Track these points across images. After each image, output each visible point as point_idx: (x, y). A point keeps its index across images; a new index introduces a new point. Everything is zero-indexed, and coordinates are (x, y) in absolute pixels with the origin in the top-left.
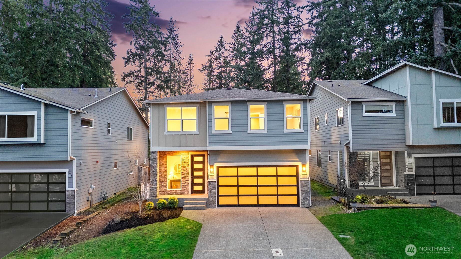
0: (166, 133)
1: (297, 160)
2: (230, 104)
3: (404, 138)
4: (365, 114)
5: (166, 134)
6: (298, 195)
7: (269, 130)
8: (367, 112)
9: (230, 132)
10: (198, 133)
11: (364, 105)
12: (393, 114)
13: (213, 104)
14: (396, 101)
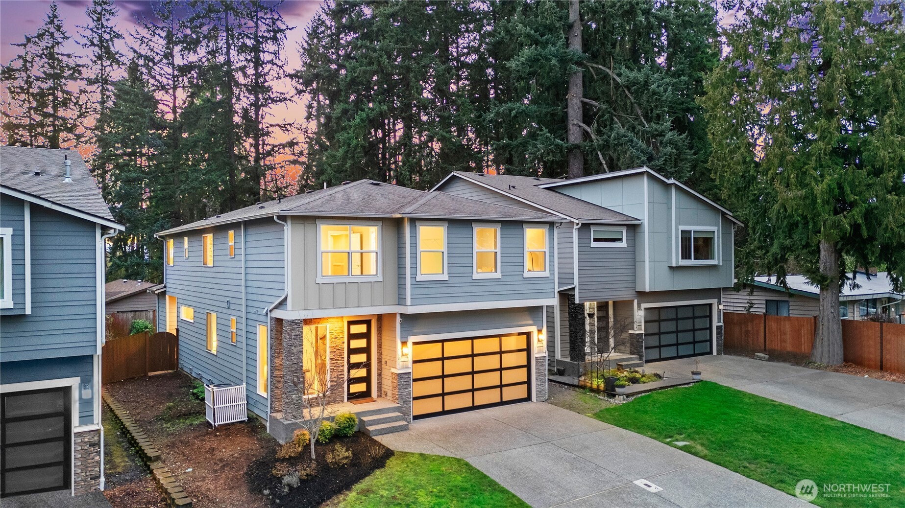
0: (319, 280)
1: (531, 322)
2: (446, 224)
3: (634, 281)
4: (594, 245)
5: (320, 282)
6: (528, 383)
7: (504, 274)
8: (596, 240)
9: (445, 277)
10: (381, 279)
11: (593, 229)
12: (623, 244)
13: (417, 223)
14: (628, 226)
